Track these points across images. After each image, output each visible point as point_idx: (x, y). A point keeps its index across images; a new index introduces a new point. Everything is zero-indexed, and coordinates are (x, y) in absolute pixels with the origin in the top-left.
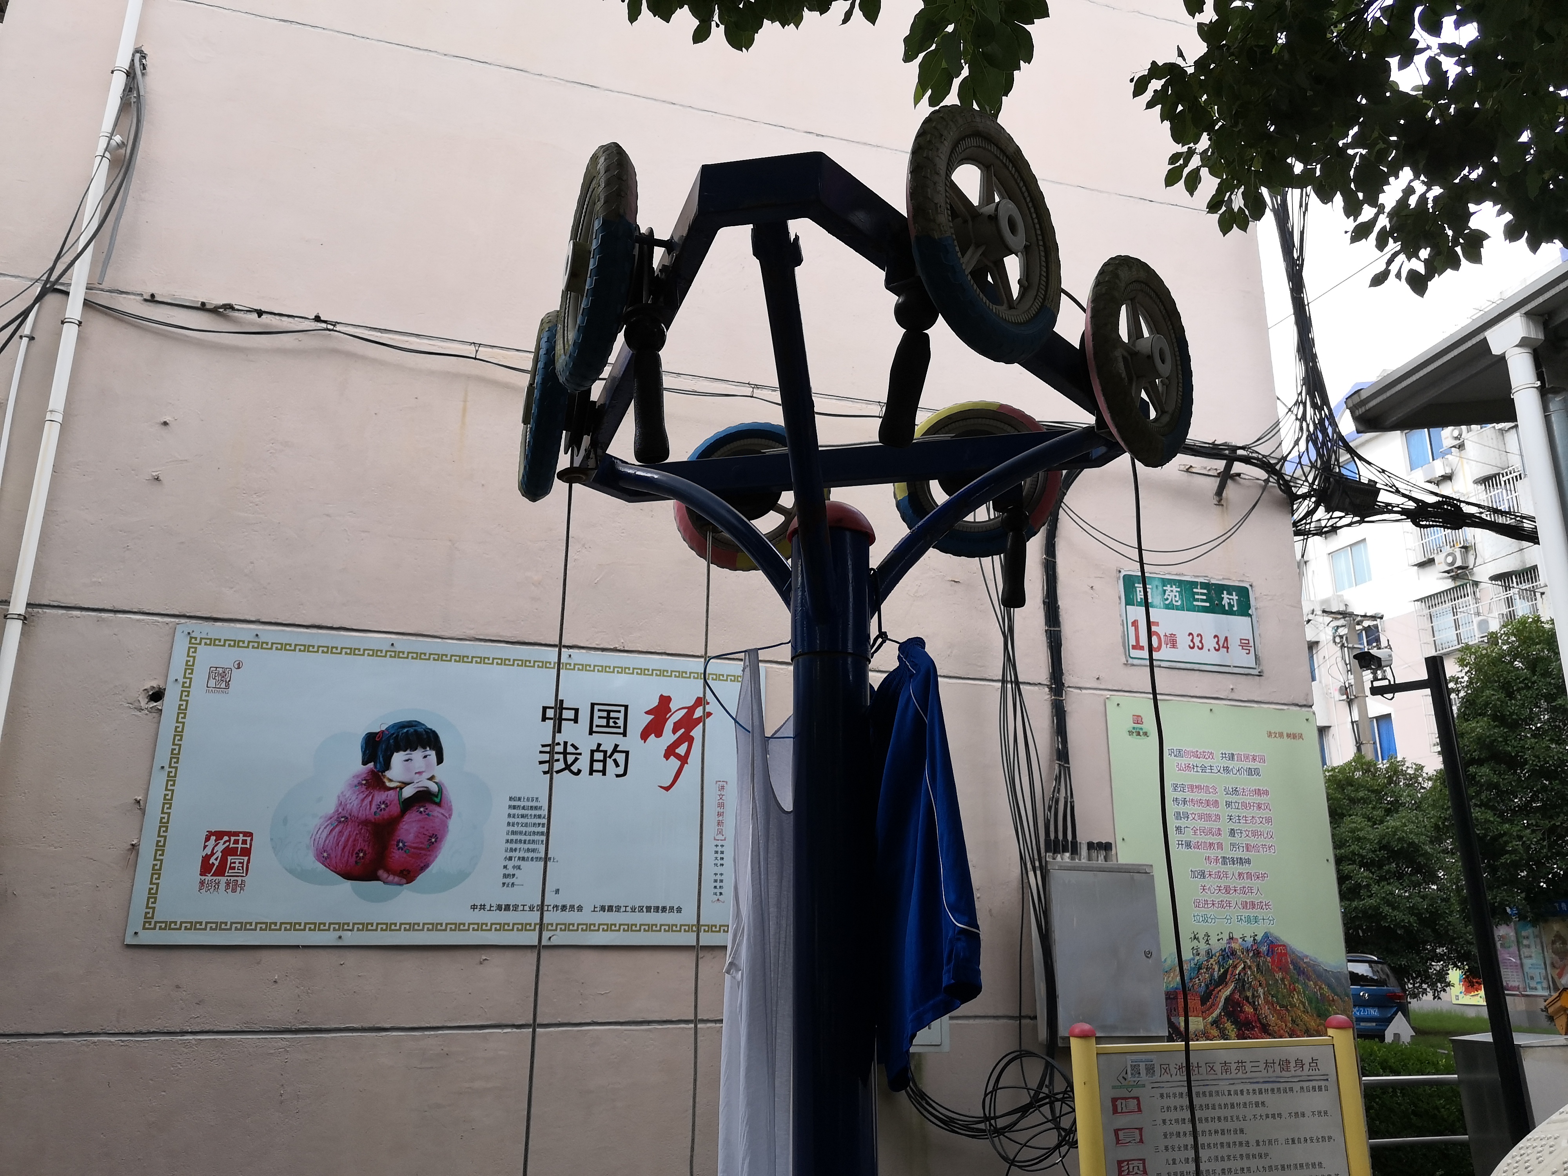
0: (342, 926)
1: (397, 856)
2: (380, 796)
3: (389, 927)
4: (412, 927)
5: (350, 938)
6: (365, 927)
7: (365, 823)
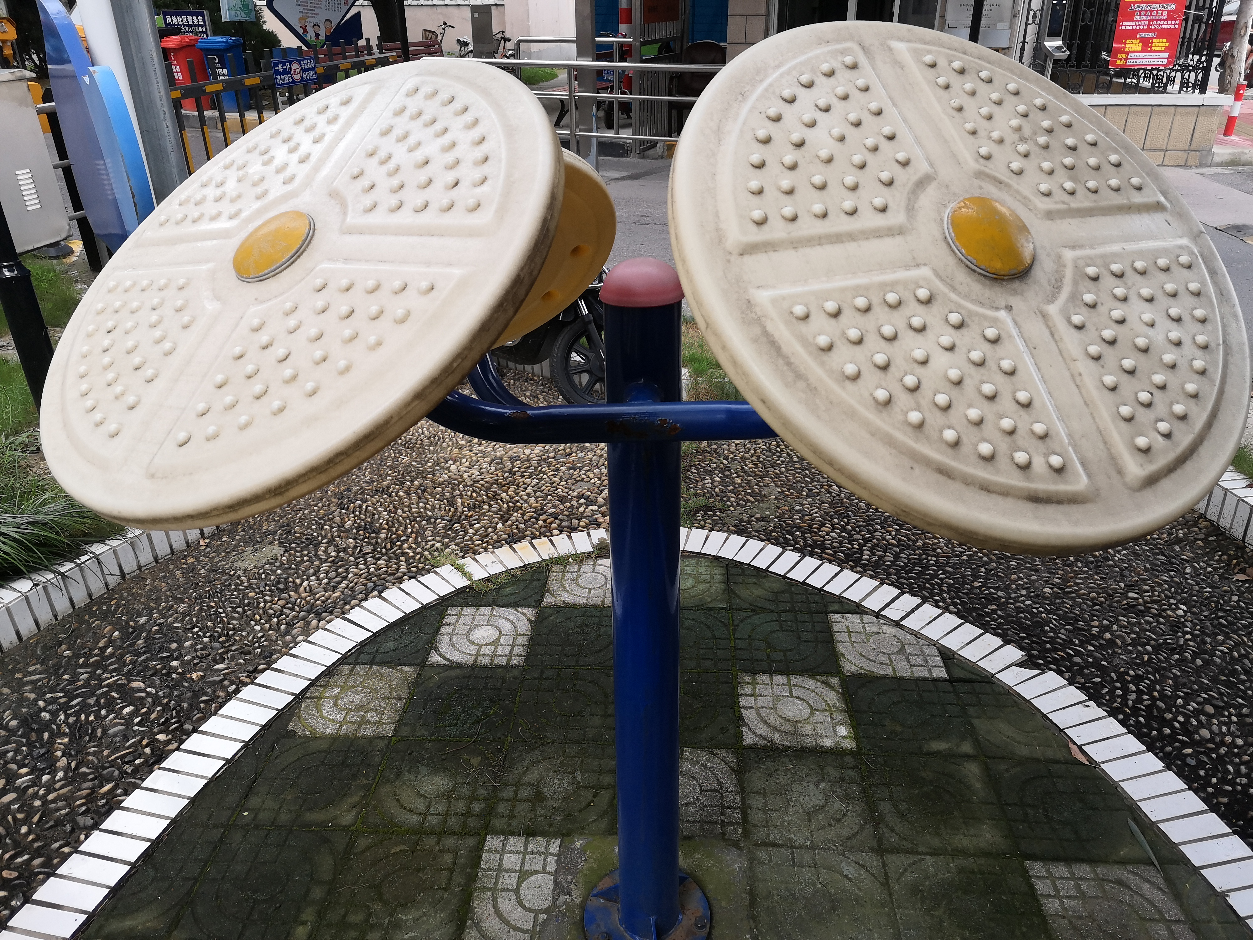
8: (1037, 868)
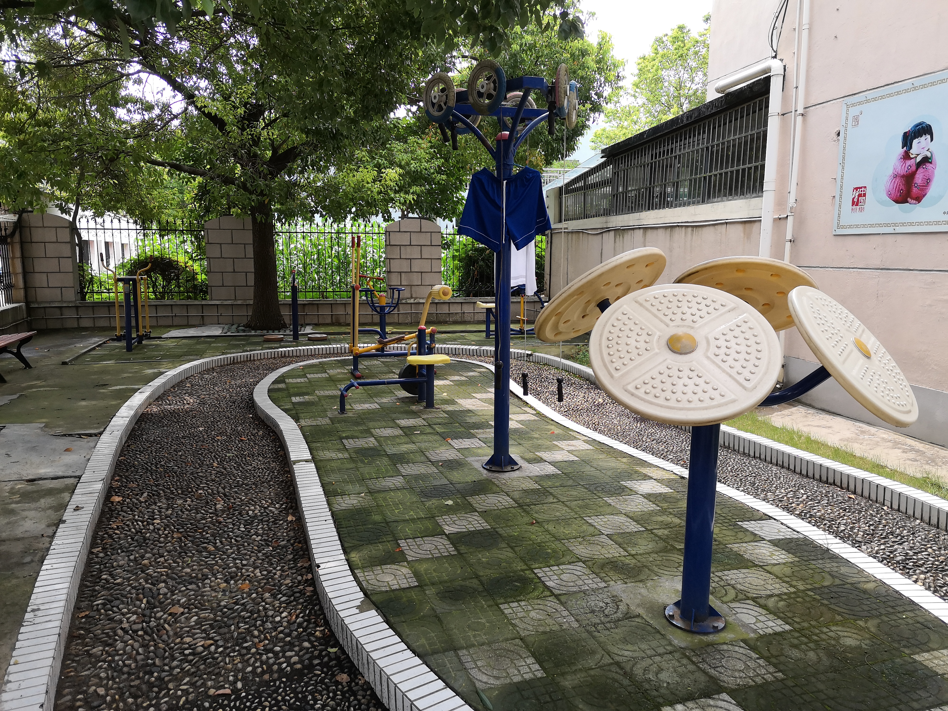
0: (895, 225)
1: (915, 190)
2: (909, 163)
3: (911, 224)
4: (920, 224)
5: (899, 230)
6: (903, 224)
7: (903, 176)
8: (539, 674)
